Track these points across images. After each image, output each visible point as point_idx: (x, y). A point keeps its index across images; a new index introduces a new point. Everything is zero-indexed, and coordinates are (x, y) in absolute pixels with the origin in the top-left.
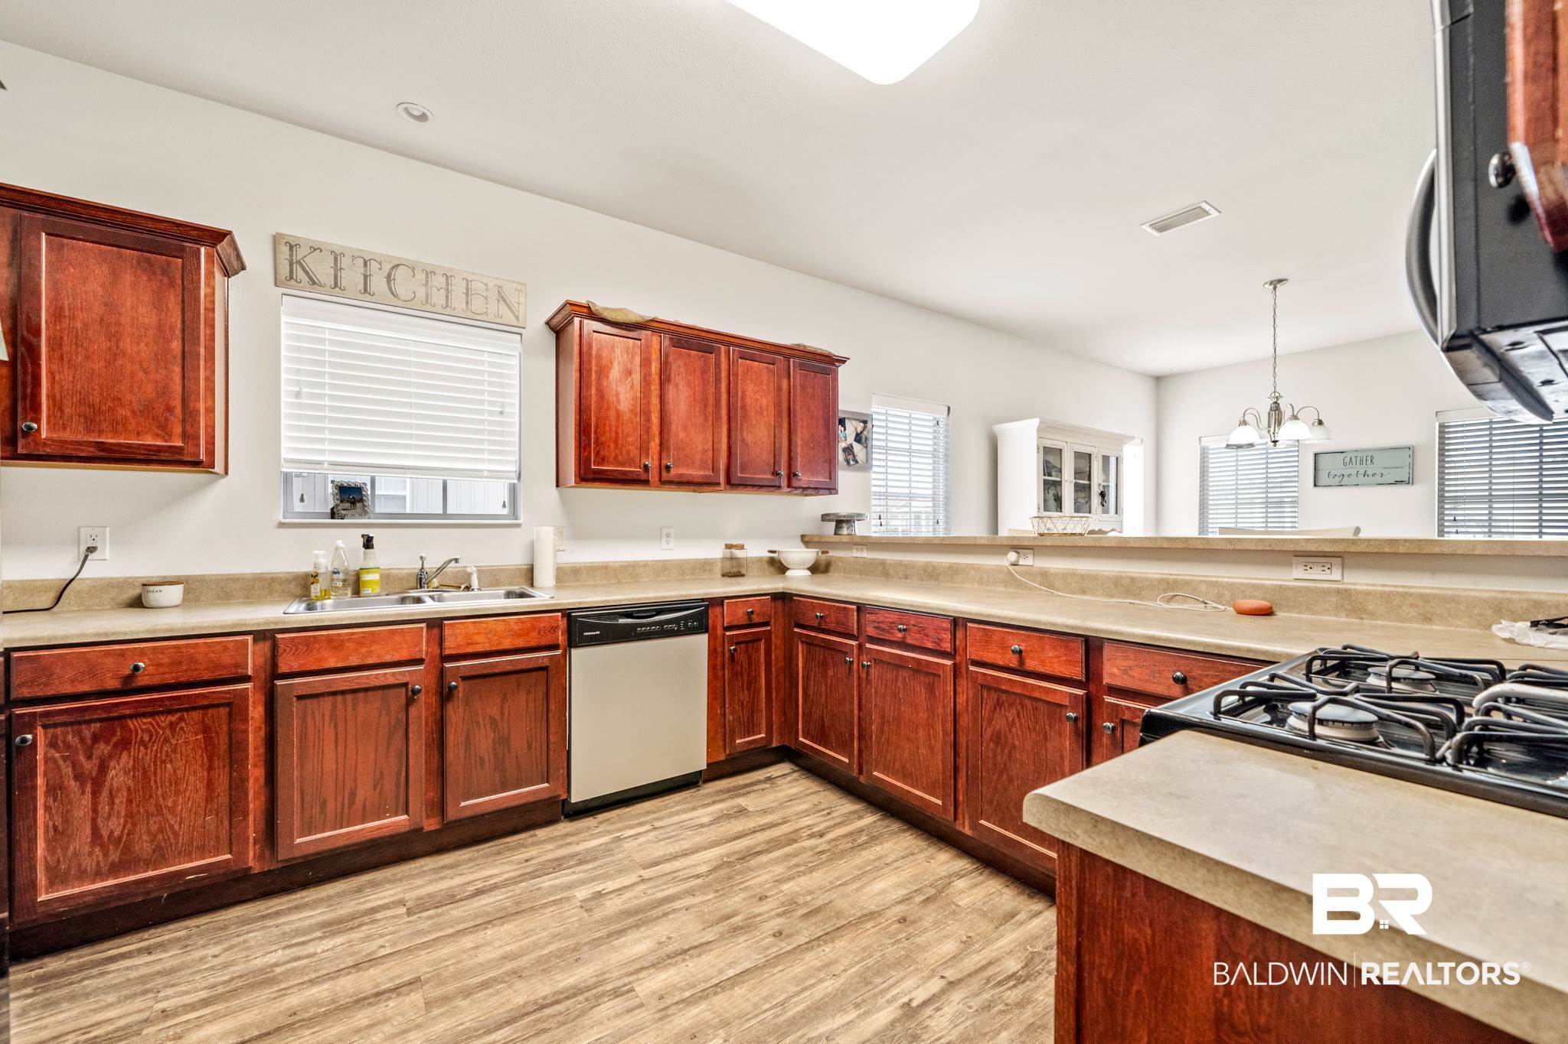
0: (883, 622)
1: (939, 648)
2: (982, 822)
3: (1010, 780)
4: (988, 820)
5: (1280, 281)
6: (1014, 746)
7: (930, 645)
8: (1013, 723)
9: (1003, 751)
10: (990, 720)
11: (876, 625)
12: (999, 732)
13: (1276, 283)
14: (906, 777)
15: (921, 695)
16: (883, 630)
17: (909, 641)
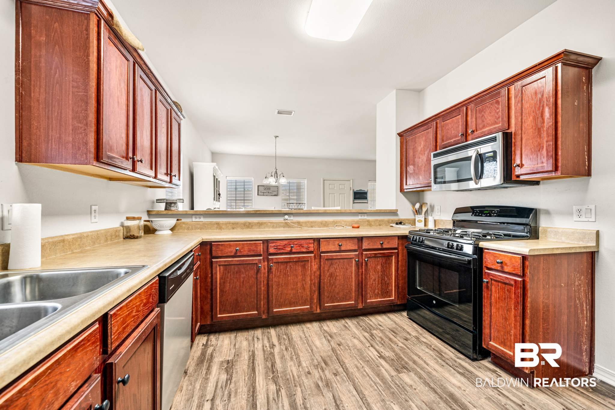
0: (279, 246)
1: (308, 250)
2: (326, 305)
3: (335, 287)
4: (327, 303)
5: (277, 137)
6: (337, 276)
7: (304, 250)
8: (337, 269)
9: (333, 278)
10: (328, 270)
11: (276, 247)
12: (332, 273)
13: (276, 137)
14: (291, 304)
15: (299, 270)
16: (280, 249)
17: (294, 251)
